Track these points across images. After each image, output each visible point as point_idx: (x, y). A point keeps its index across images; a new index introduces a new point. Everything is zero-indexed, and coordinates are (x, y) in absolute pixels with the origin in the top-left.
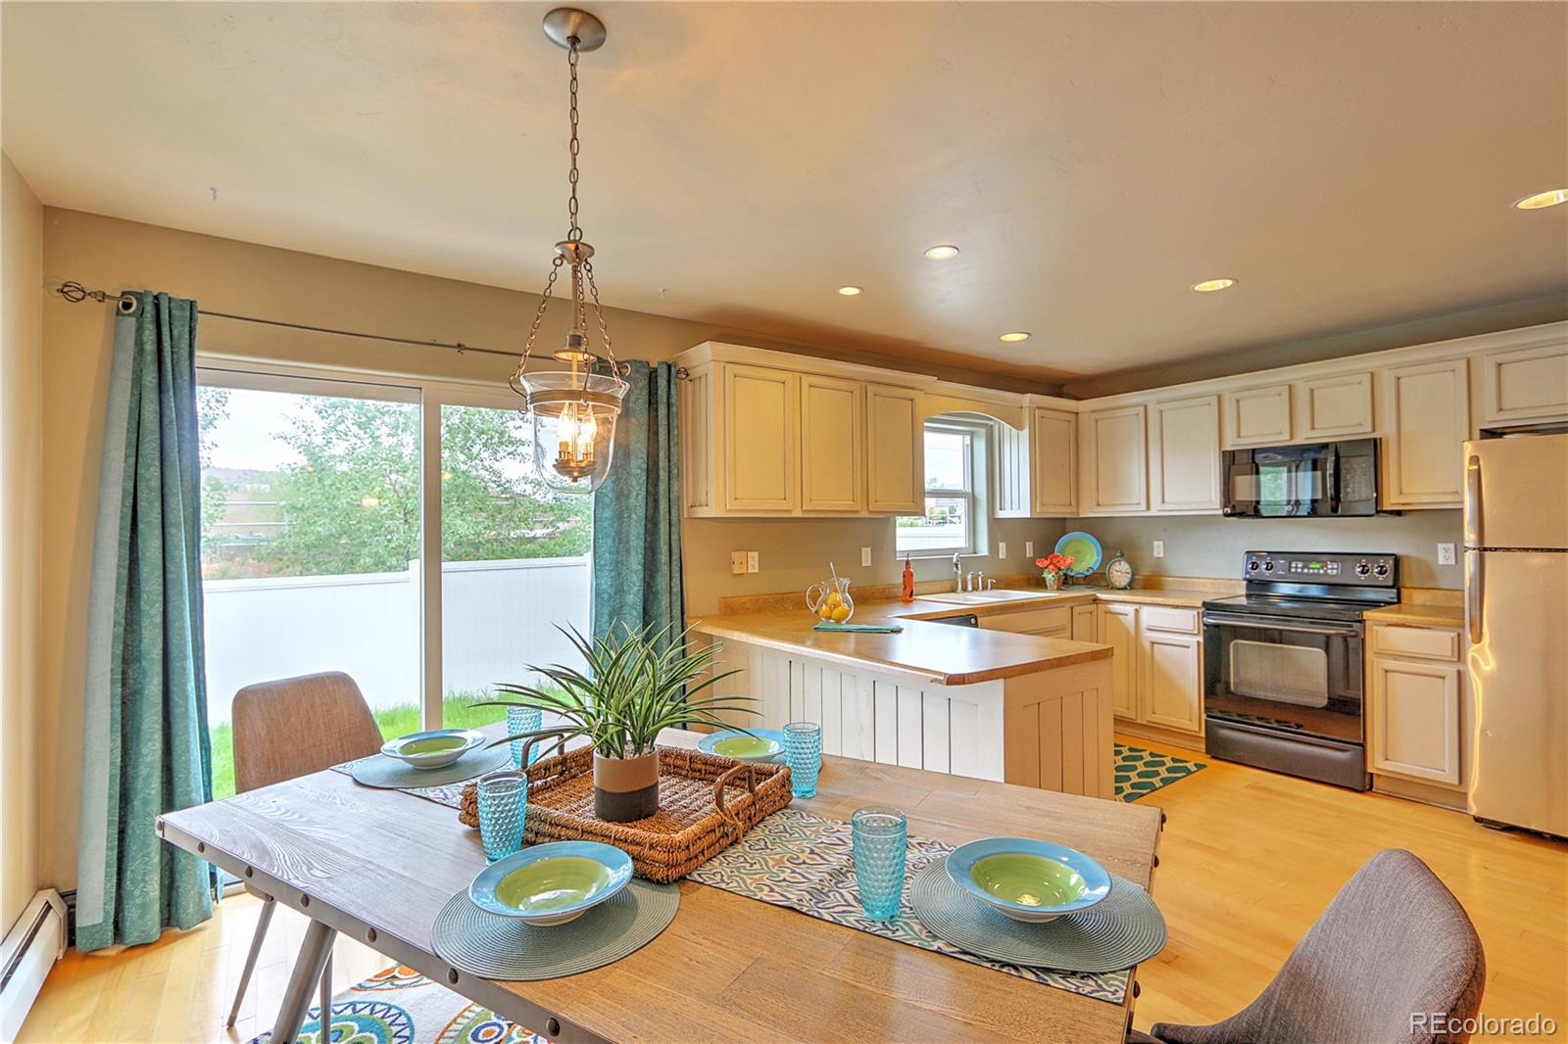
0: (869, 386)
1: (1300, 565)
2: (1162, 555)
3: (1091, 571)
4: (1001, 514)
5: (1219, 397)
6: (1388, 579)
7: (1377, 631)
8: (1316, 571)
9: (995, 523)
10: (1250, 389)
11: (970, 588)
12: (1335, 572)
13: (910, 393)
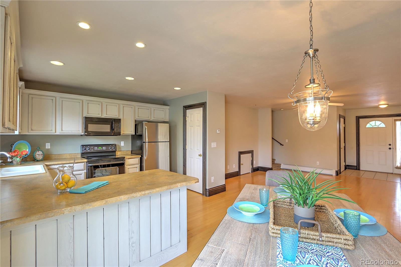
1: (97, 148)
2: (49, 148)
3: (27, 155)
5: (82, 101)
8: (100, 149)
10: (91, 101)
12: (105, 149)
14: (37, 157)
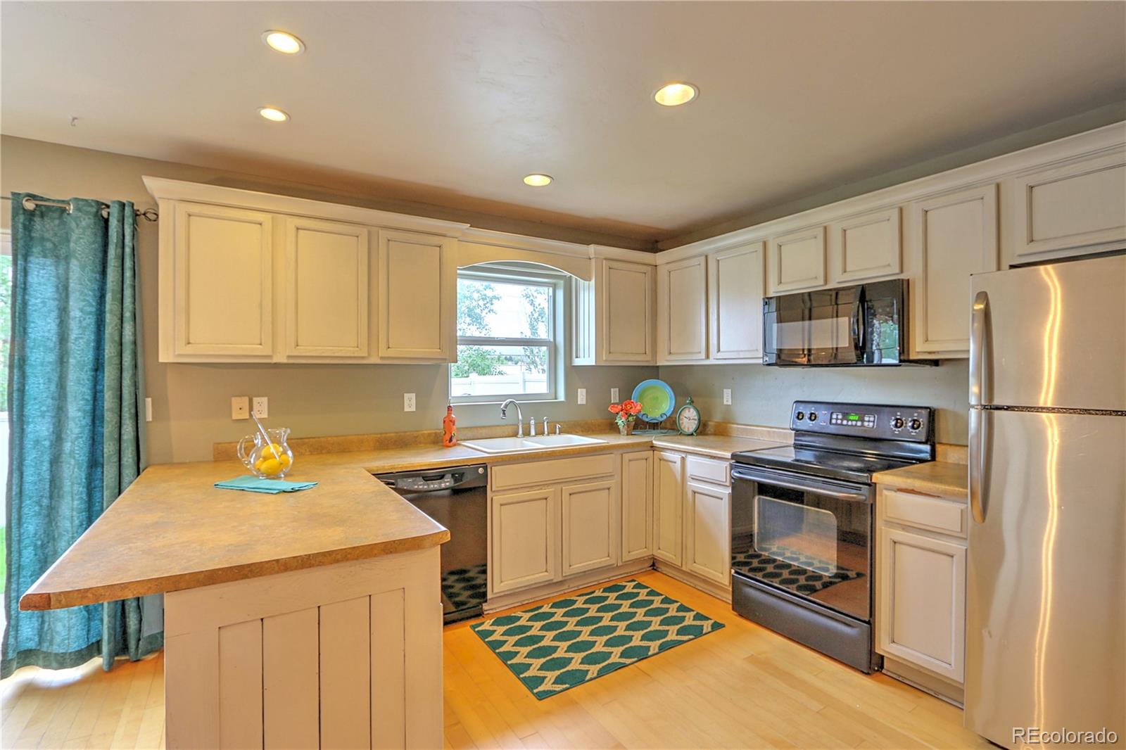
0: (380, 231)
1: (841, 417)
2: (730, 403)
3: (665, 417)
4: (578, 362)
5: (765, 244)
6: (922, 433)
7: (886, 496)
8: (854, 423)
9: (572, 371)
10: (789, 233)
11: (533, 433)
12: (871, 424)
13: (436, 240)
14: (684, 424)
